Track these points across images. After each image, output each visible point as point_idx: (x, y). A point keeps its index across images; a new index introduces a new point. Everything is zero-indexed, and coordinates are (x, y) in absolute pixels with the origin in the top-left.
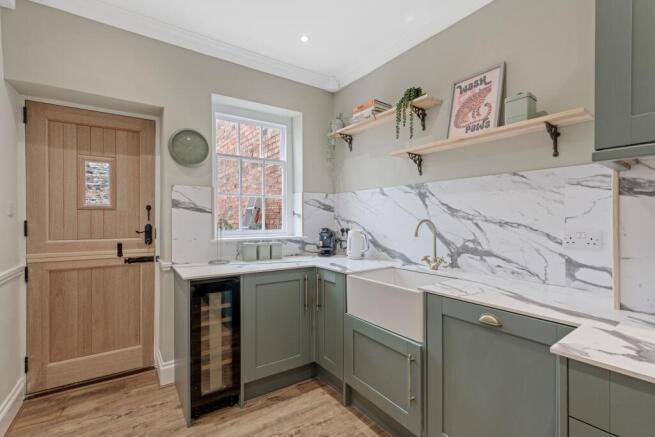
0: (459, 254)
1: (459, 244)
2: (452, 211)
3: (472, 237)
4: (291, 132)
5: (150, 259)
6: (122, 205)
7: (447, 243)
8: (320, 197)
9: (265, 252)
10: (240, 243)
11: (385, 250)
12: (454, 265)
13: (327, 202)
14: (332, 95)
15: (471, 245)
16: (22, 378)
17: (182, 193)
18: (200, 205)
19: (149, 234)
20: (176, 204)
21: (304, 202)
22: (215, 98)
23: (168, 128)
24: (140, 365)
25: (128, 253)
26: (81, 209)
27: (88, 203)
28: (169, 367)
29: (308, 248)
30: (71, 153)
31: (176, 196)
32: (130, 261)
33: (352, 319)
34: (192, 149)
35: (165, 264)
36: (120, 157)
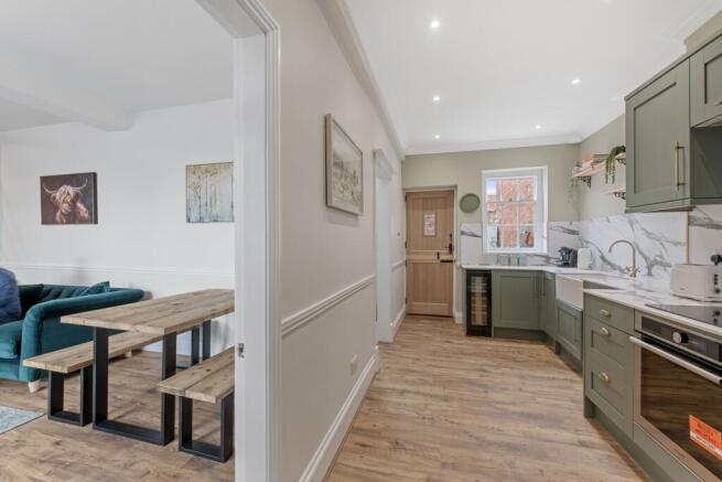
0: (652, 266)
1: (652, 259)
2: (648, 234)
3: (658, 253)
4: (541, 179)
5: (451, 261)
6: (439, 235)
7: (646, 258)
8: (566, 225)
9: (514, 261)
10: (498, 255)
11: (609, 263)
12: (650, 274)
13: (571, 228)
14: (578, 145)
15: (658, 259)
16: (404, 306)
17: (466, 227)
18: (475, 232)
19: (451, 248)
20: (463, 233)
21: (549, 229)
22: (484, 172)
23: (459, 195)
24: (446, 314)
25: (442, 257)
26: (424, 236)
27: (426, 234)
28: (459, 316)
29: (552, 261)
30: (420, 212)
31: (463, 229)
32: (443, 261)
33: (558, 301)
34: (472, 203)
35: (458, 263)
36: (439, 211)
